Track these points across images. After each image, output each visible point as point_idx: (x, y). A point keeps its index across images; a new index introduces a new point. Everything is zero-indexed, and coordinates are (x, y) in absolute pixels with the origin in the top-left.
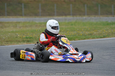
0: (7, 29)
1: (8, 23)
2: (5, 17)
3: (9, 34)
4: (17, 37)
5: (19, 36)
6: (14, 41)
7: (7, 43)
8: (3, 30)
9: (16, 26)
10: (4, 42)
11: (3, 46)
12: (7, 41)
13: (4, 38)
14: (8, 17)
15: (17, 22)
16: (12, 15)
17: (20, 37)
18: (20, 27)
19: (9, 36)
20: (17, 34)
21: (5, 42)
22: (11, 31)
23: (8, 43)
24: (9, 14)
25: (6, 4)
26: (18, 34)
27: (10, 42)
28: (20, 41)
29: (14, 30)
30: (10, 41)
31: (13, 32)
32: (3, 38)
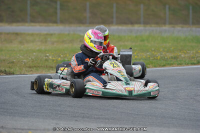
0: (31, 46)
1: (32, 35)
2: (27, 24)
3: (35, 54)
4: (46, 60)
5: (50, 57)
6: (41, 66)
7: (30, 70)
8: (22, 47)
9: (46, 42)
10: (24, 69)
11: (24, 74)
12: (30, 67)
13: (24, 62)
14: (33, 24)
15: (47, 34)
16: (39, 22)
17: (53, 60)
18: (53, 43)
19: (33, 58)
20: (48, 55)
21: (27, 69)
22: (38, 48)
23: (32, 69)
24: (34, 20)
25: (29, 2)
26: (50, 56)
27: (35, 69)
28: (52, 67)
29: (43, 48)
30: (35, 66)
31: (40, 51)
32: (24, 60)
